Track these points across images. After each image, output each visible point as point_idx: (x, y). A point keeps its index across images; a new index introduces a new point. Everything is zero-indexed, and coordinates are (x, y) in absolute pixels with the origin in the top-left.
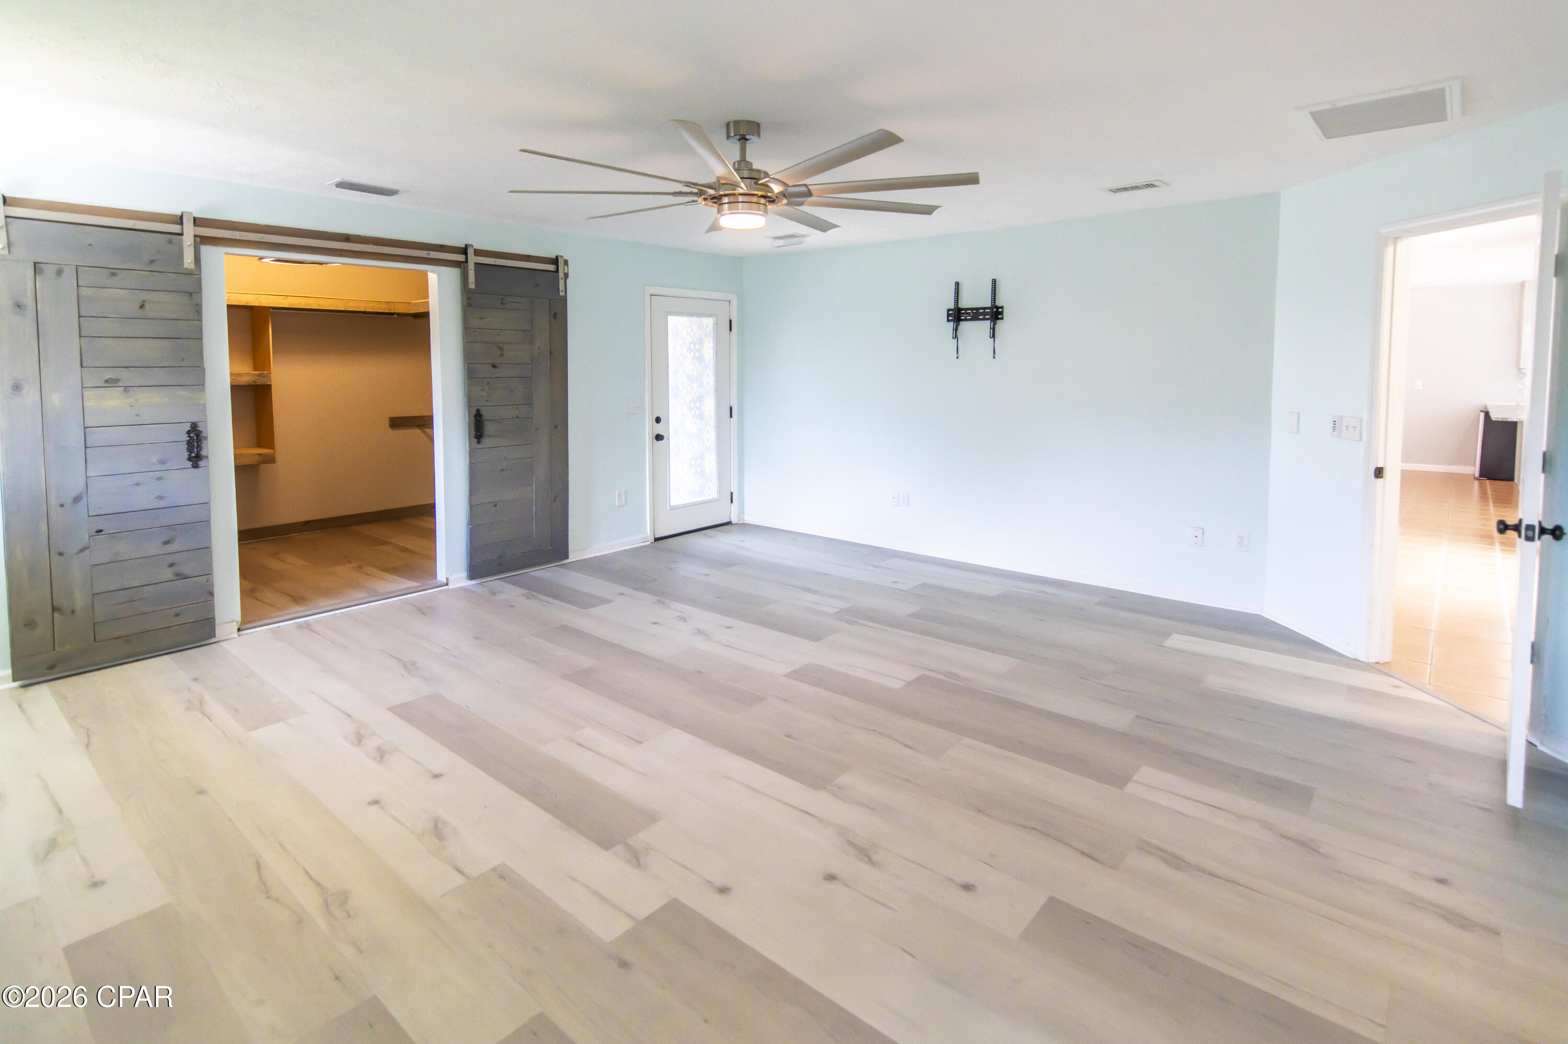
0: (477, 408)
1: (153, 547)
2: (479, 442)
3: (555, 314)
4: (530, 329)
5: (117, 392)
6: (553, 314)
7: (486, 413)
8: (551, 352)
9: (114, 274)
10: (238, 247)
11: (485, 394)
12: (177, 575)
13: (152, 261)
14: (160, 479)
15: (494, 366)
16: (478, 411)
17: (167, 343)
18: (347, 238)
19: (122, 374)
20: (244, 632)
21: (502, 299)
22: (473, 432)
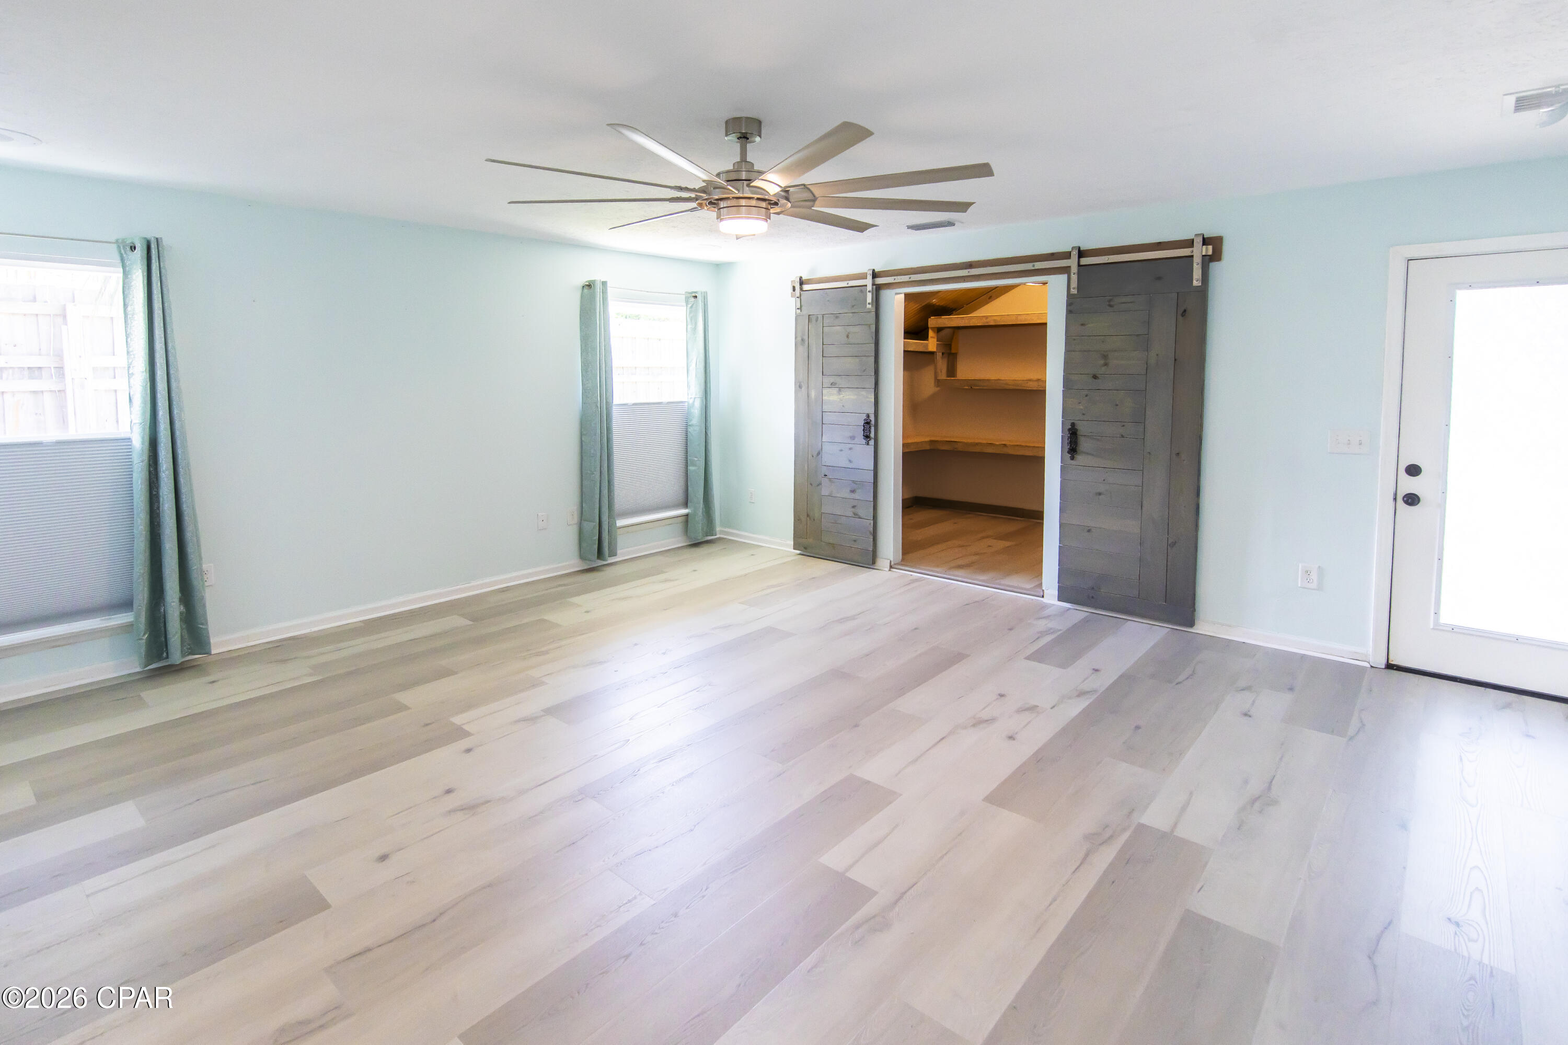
0: (1073, 421)
1: (845, 493)
2: (1072, 458)
3: (1185, 311)
4: (1146, 333)
5: (835, 391)
6: (1180, 312)
7: (1082, 428)
8: (1175, 360)
9: (837, 317)
10: (904, 287)
11: (1082, 407)
12: (855, 514)
13: (853, 306)
14: (850, 449)
15: (1095, 377)
16: (1073, 425)
17: (857, 360)
18: (970, 265)
19: (838, 380)
20: (894, 570)
21: (1110, 301)
22: (1067, 447)
